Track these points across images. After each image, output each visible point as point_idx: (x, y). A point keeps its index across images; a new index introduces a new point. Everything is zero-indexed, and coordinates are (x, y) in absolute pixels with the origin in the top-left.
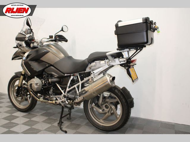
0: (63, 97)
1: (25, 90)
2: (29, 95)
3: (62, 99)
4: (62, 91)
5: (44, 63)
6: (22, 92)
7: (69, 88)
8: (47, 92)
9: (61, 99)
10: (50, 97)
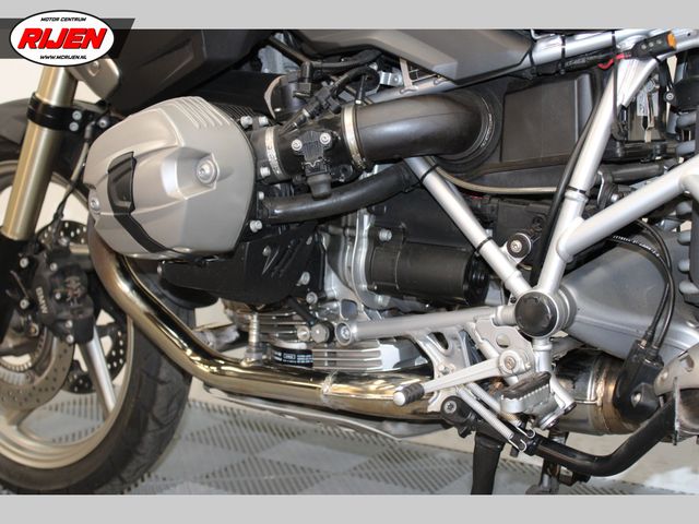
0: (514, 333)
1: (62, 272)
2: (103, 331)
3: (488, 348)
4: (500, 259)
6: (39, 293)
7: (586, 215)
8: (305, 278)
9: (478, 356)
10: (331, 339)
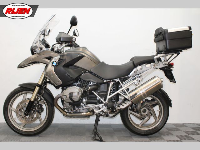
0: (104, 106)
4: (102, 100)
5: (79, 69)
6: (36, 108)
7: (110, 95)
